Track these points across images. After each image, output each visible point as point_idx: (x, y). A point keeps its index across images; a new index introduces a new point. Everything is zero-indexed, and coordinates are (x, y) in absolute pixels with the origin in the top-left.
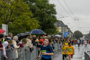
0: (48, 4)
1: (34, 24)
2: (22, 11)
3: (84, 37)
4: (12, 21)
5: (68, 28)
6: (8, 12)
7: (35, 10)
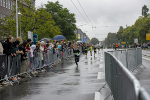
0: (69, 14)
1: (56, 31)
2: (46, 20)
3: (100, 43)
4: (37, 28)
5: (86, 36)
6: (33, 20)
7: (57, 19)
